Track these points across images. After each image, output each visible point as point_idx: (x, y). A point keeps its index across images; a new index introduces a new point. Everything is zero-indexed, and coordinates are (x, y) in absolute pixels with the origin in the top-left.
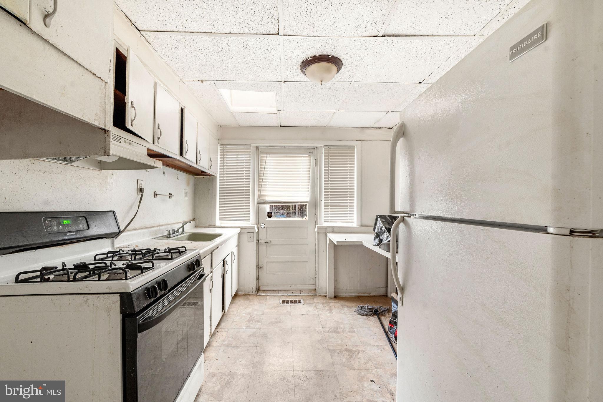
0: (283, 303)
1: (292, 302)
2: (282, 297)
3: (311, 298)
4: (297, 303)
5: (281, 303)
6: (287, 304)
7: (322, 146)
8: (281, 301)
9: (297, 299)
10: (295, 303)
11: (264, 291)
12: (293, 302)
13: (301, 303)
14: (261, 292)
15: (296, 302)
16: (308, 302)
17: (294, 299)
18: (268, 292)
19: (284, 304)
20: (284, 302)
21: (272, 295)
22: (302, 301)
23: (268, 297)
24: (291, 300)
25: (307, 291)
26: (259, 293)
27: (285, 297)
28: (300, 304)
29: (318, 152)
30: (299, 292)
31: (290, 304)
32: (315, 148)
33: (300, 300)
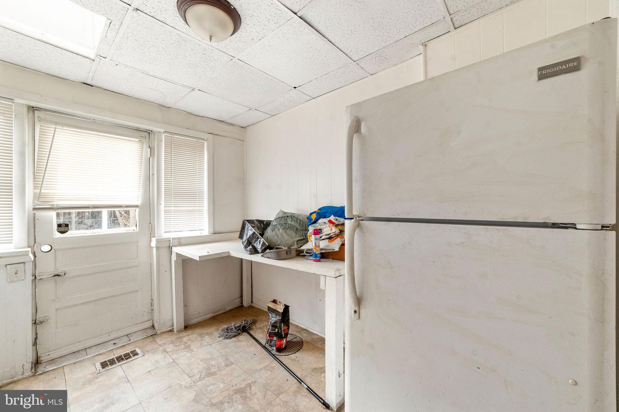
0: (103, 368)
1: (120, 359)
2: (96, 358)
3: (150, 342)
4: (130, 357)
5: (101, 369)
6: (112, 366)
7: (162, 130)
8: (98, 366)
9: (128, 350)
10: (127, 359)
11: (52, 361)
12: (122, 359)
13: (137, 354)
14: (44, 365)
15: (127, 356)
16: (148, 348)
17: (121, 352)
18: (63, 359)
19: (107, 368)
20: (104, 365)
21: (74, 362)
22: (138, 351)
23: (66, 370)
24: (116, 356)
25: (140, 332)
26: (41, 369)
27: (103, 355)
28: (136, 357)
29: (154, 138)
30: (126, 338)
31: (120, 363)
32: (150, 132)
33: (135, 351)
